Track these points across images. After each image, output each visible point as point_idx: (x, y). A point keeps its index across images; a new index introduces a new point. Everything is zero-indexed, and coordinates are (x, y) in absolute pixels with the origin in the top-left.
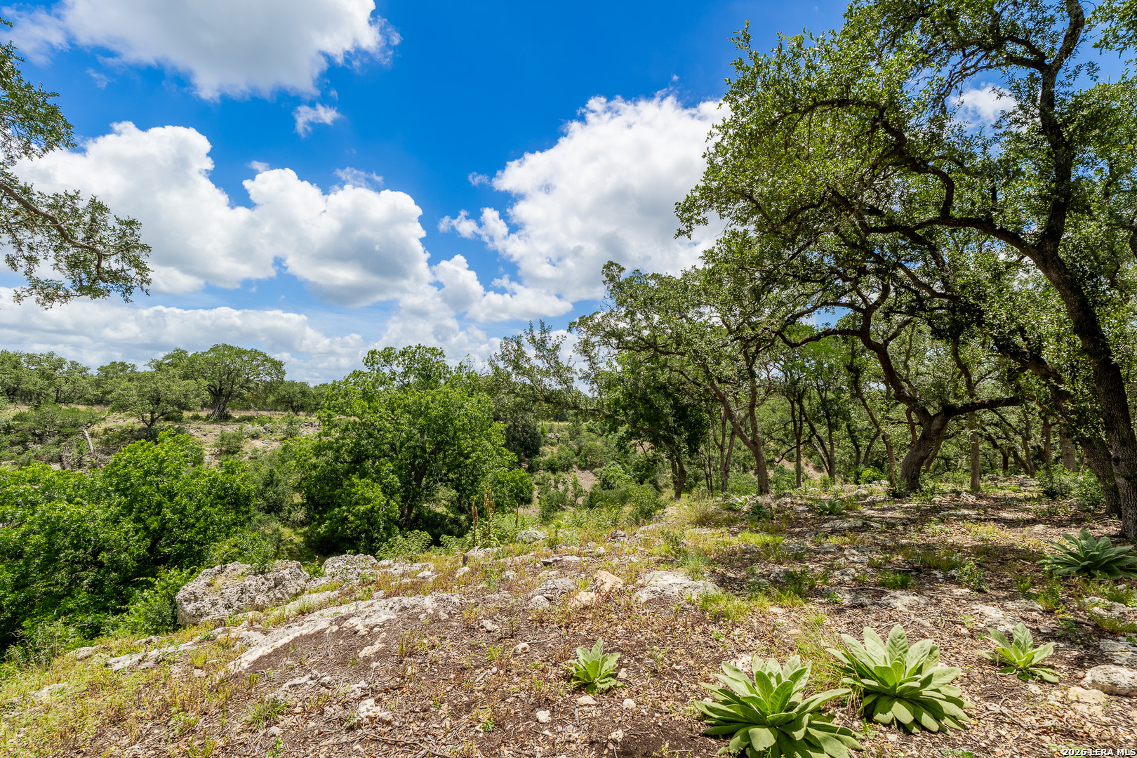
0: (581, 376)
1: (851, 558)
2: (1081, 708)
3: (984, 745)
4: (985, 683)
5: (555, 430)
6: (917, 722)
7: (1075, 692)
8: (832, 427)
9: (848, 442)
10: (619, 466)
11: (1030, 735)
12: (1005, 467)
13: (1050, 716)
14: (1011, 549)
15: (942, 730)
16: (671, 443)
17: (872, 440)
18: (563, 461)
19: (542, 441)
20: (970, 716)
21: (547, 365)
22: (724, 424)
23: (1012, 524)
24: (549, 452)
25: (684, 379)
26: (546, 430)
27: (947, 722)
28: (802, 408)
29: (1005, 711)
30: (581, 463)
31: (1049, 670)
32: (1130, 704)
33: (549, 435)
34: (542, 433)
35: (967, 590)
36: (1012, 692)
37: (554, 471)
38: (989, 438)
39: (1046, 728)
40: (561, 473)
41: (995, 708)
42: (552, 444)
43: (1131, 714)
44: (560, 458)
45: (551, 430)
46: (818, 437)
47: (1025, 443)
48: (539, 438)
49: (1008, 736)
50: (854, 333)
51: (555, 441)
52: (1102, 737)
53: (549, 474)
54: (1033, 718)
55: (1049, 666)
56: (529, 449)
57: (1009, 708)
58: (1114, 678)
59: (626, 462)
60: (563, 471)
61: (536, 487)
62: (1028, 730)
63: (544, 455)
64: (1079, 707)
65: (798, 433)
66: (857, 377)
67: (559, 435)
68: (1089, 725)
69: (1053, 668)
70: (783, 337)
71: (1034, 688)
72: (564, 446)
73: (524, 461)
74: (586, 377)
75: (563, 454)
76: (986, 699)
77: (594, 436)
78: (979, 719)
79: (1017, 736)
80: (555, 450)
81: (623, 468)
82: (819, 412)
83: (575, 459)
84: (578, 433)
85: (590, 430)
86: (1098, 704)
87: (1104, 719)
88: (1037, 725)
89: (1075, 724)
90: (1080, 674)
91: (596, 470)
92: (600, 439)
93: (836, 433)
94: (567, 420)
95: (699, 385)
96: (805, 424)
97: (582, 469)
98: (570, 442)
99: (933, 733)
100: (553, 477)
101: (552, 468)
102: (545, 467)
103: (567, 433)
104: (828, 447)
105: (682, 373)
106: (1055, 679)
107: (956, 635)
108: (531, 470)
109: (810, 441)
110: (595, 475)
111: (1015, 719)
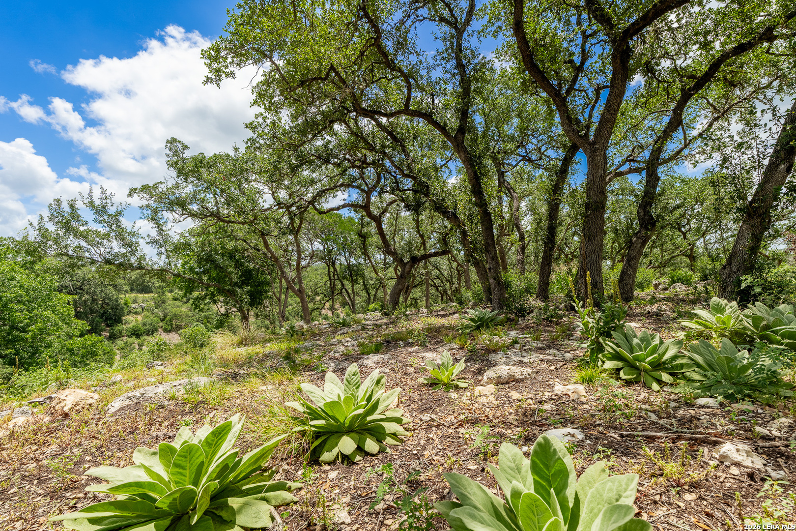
0: (148, 241)
1: (346, 344)
2: (483, 400)
3: (415, 452)
4: (421, 400)
5: (140, 301)
6: (360, 449)
7: (478, 389)
8: (354, 282)
9: (364, 293)
10: (202, 325)
11: (451, 431)
12: (442, 299)
13: (464, 411)
14: (443, 326)
15: (382, 451)
16: (235, 295)
17: (377, 290)
18: (148, 327)
19: (126, 312)
20: (407, 430)
21: (108, 229)
22: (281, 282)
23: (443, 316)
24: (132, 321)
25: (247, 246)
26: (130, 301)
27: (389, 441)
28: (335, 270)
29: (434, 416)
30: (167, 326)
31: (463, 380)
32: (509, 388)
33: (134, 306)
34: (126, 304)
35: (417, 347)
36: (439, 401)
37: (138, 336)
38: (435, 286)
39: (461, 421)
40: (146, 337)
41: (426, 417)
42: (136, 313)
43: (510, 394)
44: (145, 324)
45: (135, 301)
46: (346, 290)
47: (451, 287)
48: (122, 309)
49: (435, 438)
50: (361, 207)
51: (140, 310)
52: (496, 416)
53: (133, 339)
54: (453, 417)
55: (462, 378)
56: (111, 319)
57: (437, 414)
58: (499, 373)
59: (208, 322)
60: (148, 335)
61: (118, 352)
62: (449, 427)
63: (127, 323)
64: (481, 400)
65: (333, 288)
66: (365, 241)
67: (144, 305)
68: (488, 410)
69: (465, 378)
70: (314, 206)
71: (453, 395)
72: (149, 314)
73: (105, 330)
74: (153, 242)
75: (149, 321)
76: (421, 413)
77: (179, 304)
78: (414, 430)
79: (441, 435)
80: (140, 318)
81: (206, 327)
82: (345, 272)
83: (161, 324)
84: (164, 302)
85: (175, 299)
86: (492, 394)
87: (496, 403)
88: (456, 421)
89: (479, 412)
90: (480, 378)
91: (181, 331)
92: (185, 306)
93: (356, 286)
94: (152, 292)
95: (259, 250)
96: (337, 282)
97: (167, 331)
98: (156, 310)
99: (373, 455)
100: (137, 341)
101: (136, 333)
102: (129, 333)
103: (152, 303)
104: (352, 296)
105: (245, 241)
106: (465, 385)
107: (406, 374)
108: (112, 337)
109: (341, 293)
110: (180, 335)
111: (441, 421)
